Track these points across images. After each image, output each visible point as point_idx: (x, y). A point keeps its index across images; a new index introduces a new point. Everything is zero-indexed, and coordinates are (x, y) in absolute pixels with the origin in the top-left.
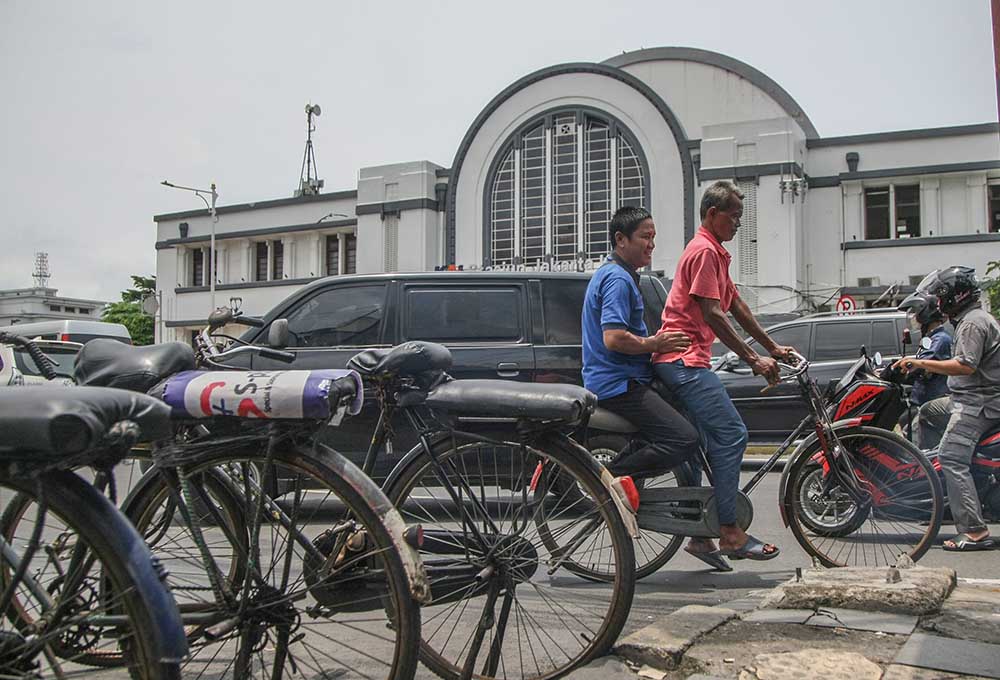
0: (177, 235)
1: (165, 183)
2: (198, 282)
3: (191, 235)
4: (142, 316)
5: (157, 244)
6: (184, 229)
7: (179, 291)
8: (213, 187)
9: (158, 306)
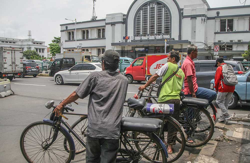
0: (65, 29)
1: (66, 19)
2: (70, 39)
3: (68, 29)
4: (58, 47)
5: (61, 31)
6: (67, 27)
7: (66, 41)
8: (76, 20)
9: (62, 45)
